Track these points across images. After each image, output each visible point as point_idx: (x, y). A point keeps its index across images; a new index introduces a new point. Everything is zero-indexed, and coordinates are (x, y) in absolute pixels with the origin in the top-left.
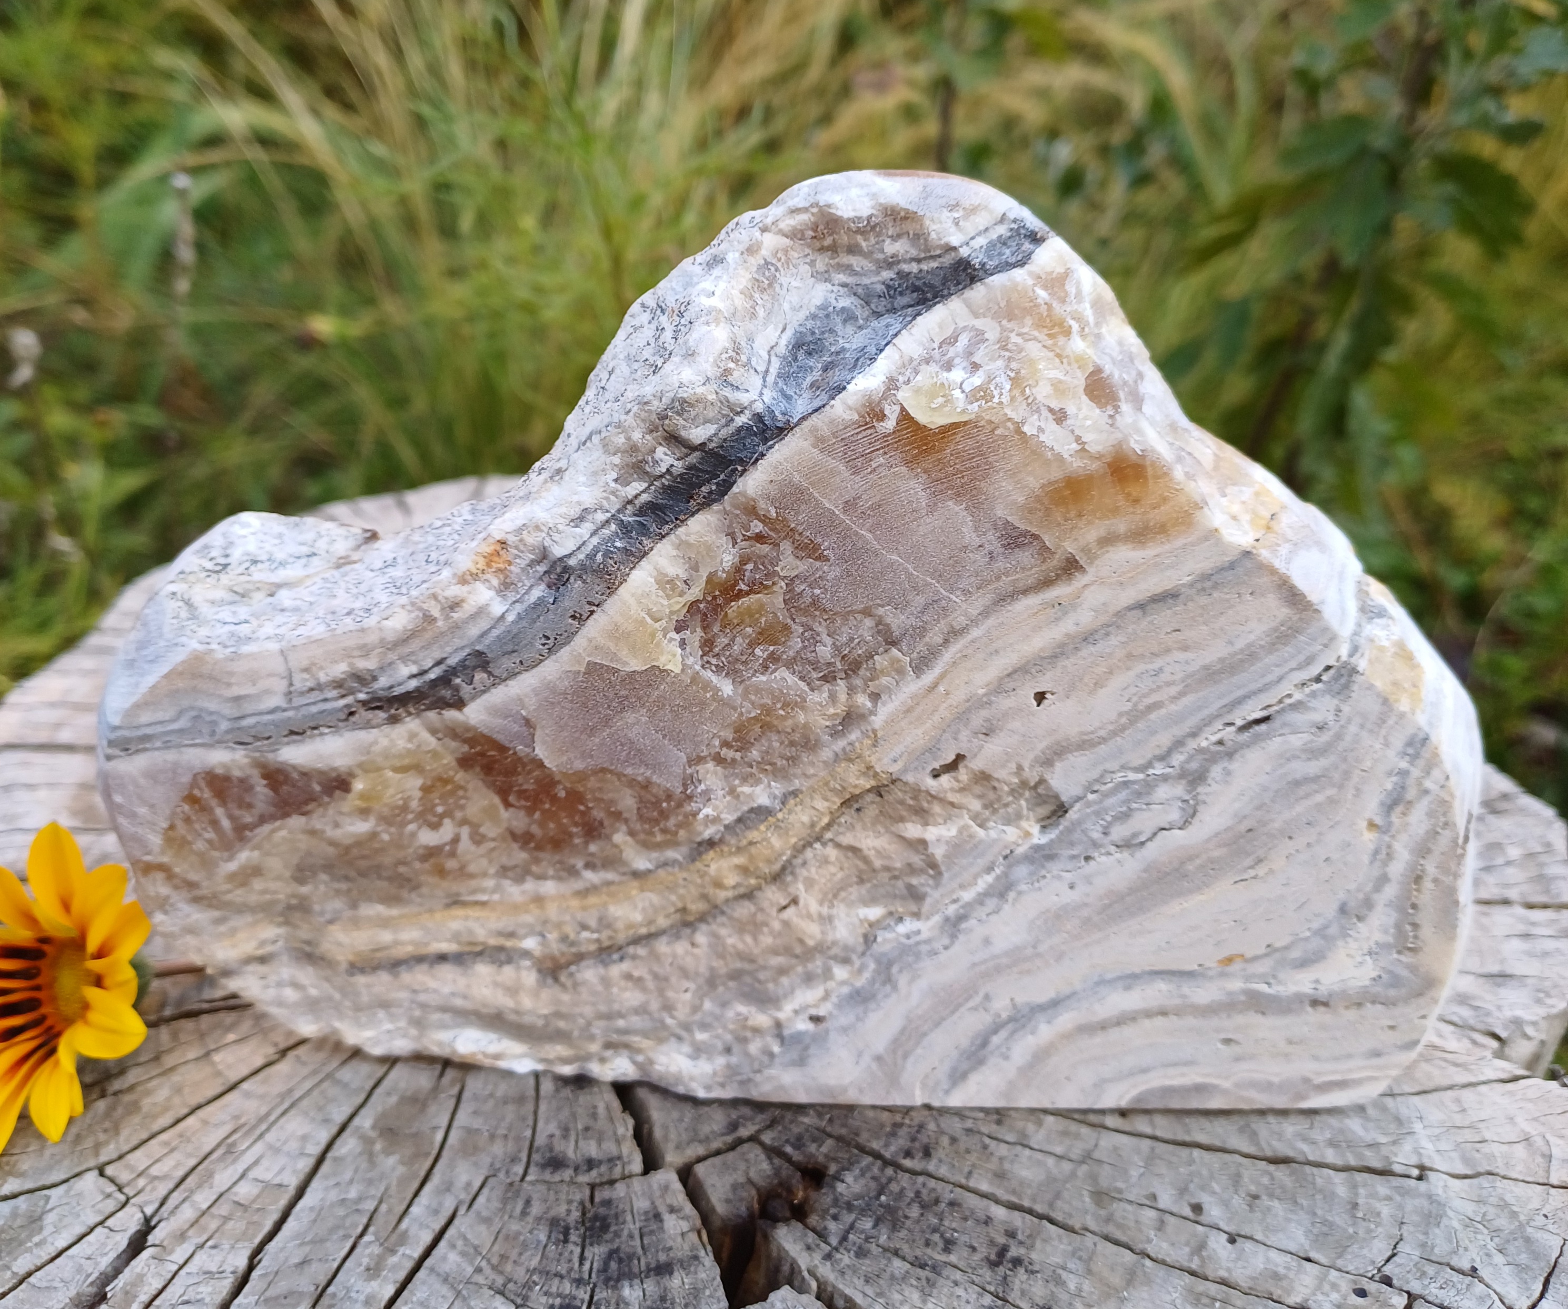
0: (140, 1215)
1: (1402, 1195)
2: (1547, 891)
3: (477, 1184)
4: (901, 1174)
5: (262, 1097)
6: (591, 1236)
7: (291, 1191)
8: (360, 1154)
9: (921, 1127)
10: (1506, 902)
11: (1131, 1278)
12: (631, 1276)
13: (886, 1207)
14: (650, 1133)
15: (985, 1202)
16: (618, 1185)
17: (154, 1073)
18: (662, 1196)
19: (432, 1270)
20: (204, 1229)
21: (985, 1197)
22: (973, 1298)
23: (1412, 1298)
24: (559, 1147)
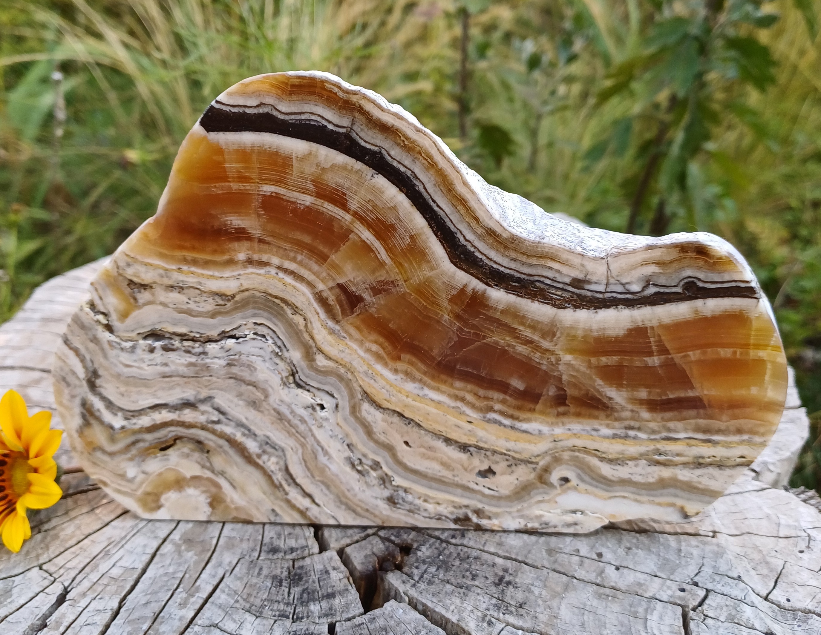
0: (62, 586)
1: (704, 544)
3: (234, 562)
4: (450, 546)
5: (123, 528)
6: (294, 583)
7: (139, 571)
8: (174, 552)
11: (566, 588)
12: (314, 600)
13: (443, 562)
14: (323, 535)
15: (493, 556)
16: (306, 559)
17: (65, 520)
18: (329, 563)
19: (213, 603)
21: (493, 554)
22: (487, 600)
23: (708, 591)
24: (276, 543)
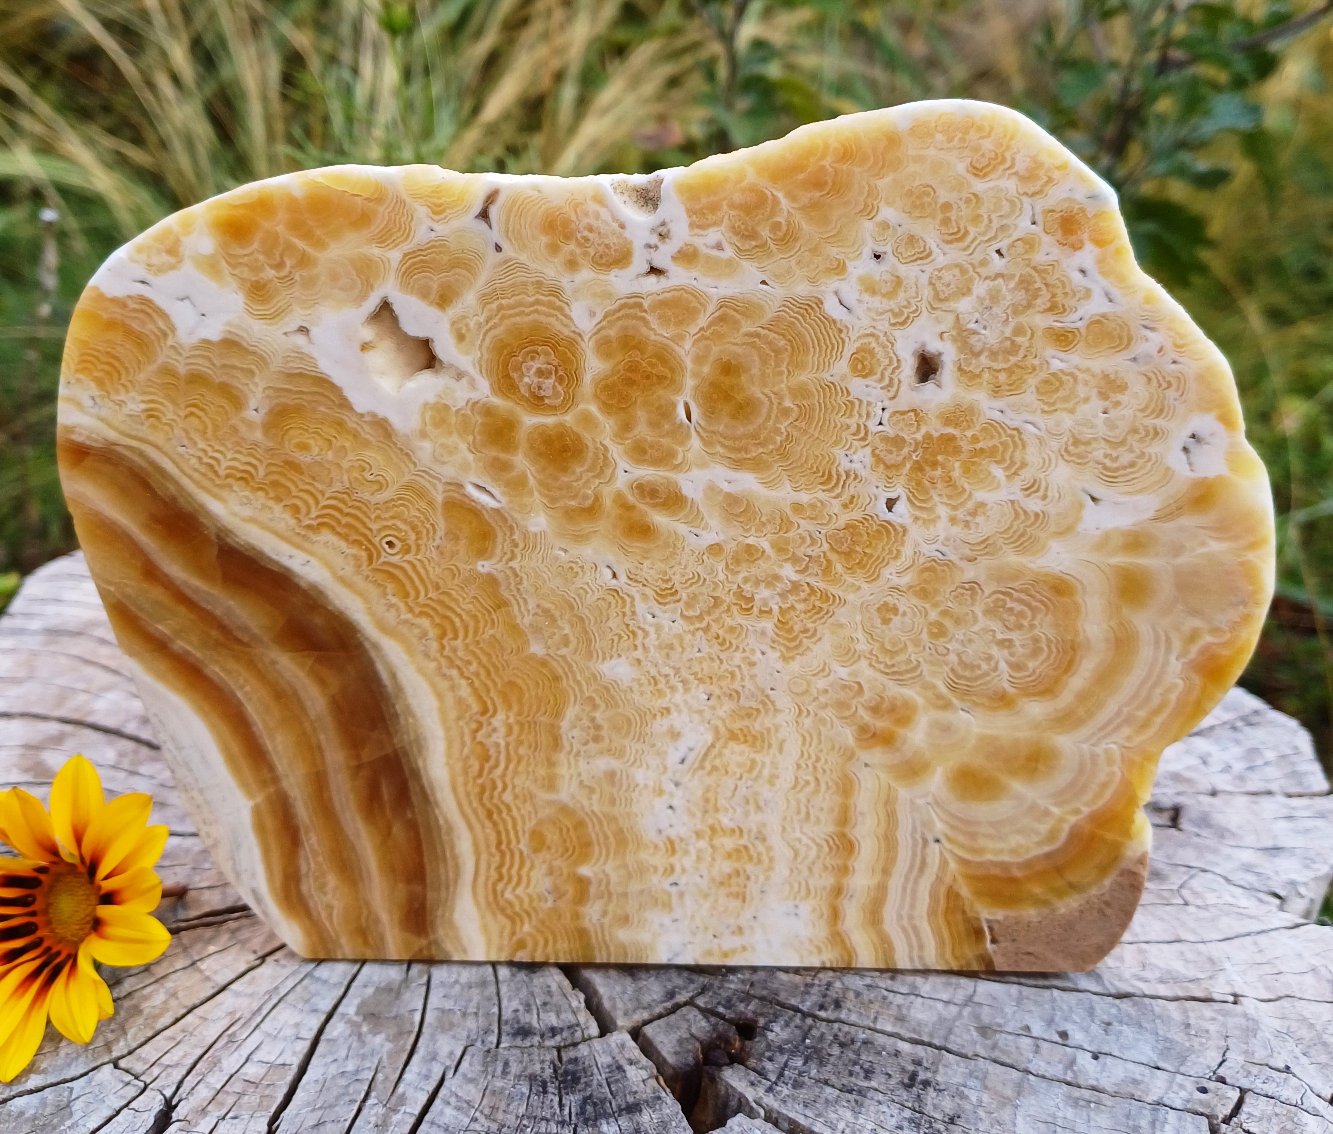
0: (160, 1097)
1: (1224, 1016)
2: (1301, 784)
3: (458, 1054)
4: (819, 1024)
5: (251, 996)
6: (565, 1088)
7: (294, 1069)
8: (350, 1036)
9: (829, 985)
10: (1270, 793)
11: (1019, 1090)
12: (606, 1116)
13: (813, 1049)
14: (600, 1005)
15: (893, 1040)
16: (580, 1047)
17: (147, 981)
18: (621, 1053)
19: (432, 1123)
20: (222, 1104)
21: (890, 1035)
22: (895, 1112)
23: (1243, 1092)
24: (525, 1019)
